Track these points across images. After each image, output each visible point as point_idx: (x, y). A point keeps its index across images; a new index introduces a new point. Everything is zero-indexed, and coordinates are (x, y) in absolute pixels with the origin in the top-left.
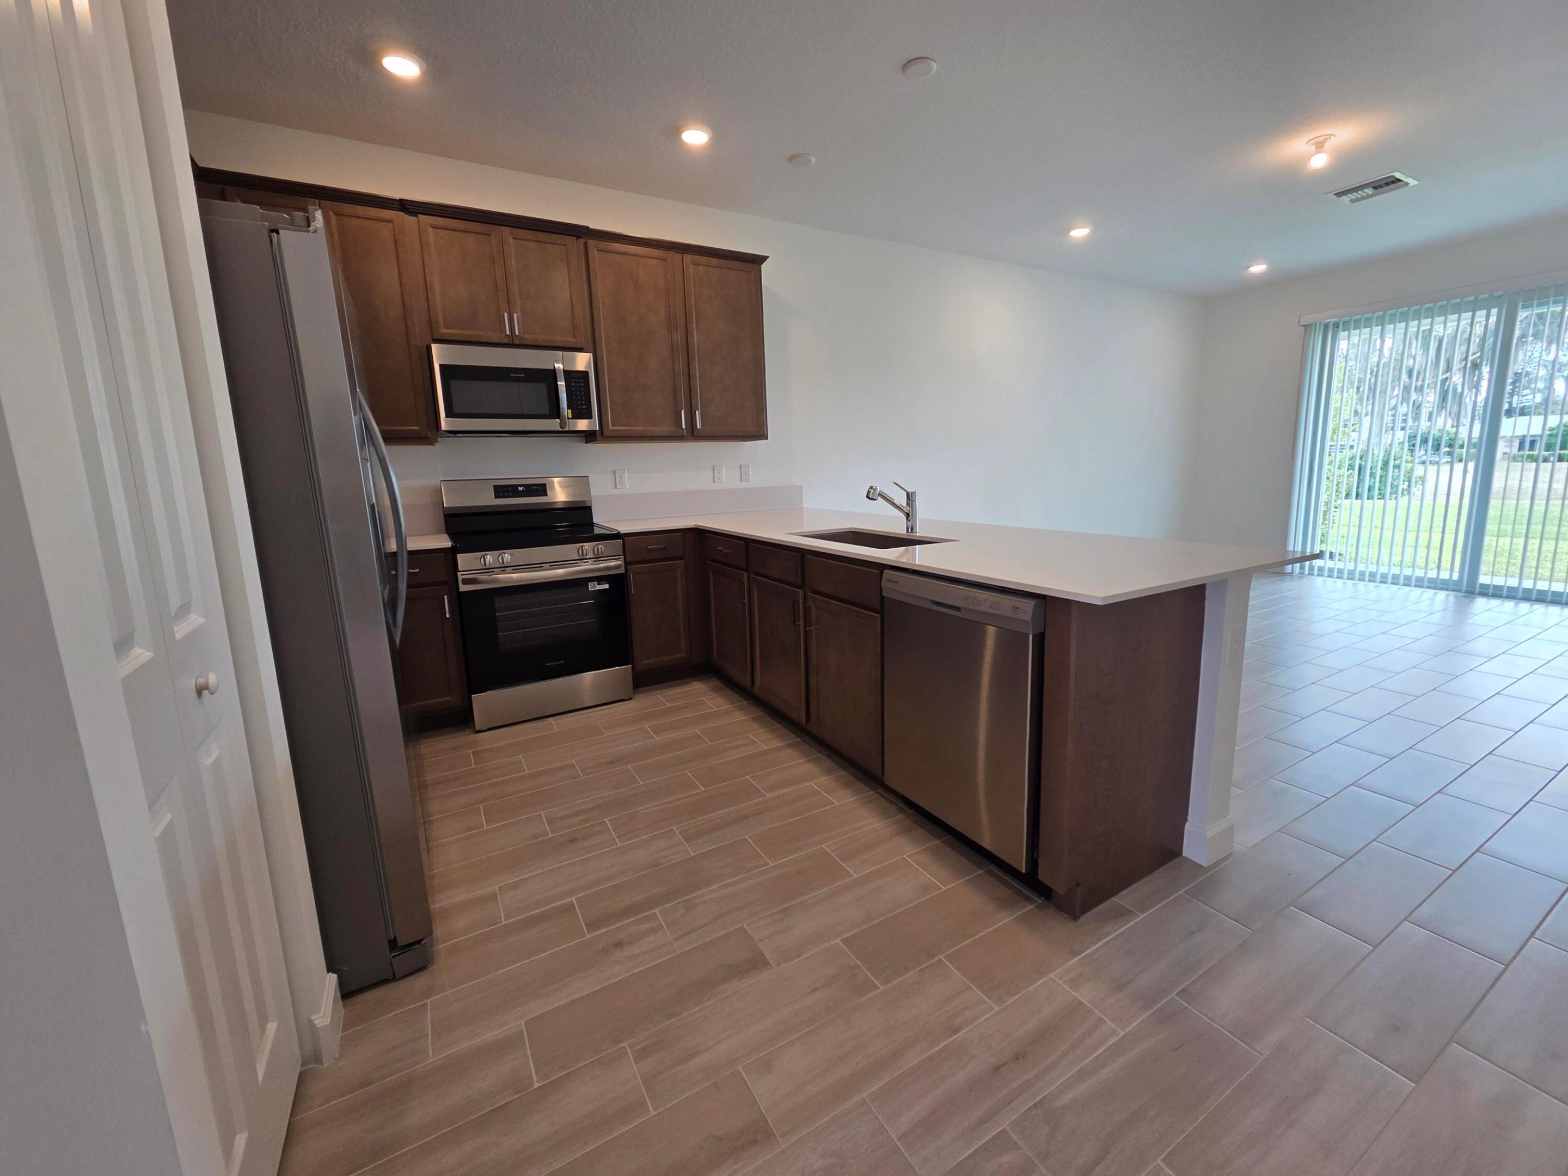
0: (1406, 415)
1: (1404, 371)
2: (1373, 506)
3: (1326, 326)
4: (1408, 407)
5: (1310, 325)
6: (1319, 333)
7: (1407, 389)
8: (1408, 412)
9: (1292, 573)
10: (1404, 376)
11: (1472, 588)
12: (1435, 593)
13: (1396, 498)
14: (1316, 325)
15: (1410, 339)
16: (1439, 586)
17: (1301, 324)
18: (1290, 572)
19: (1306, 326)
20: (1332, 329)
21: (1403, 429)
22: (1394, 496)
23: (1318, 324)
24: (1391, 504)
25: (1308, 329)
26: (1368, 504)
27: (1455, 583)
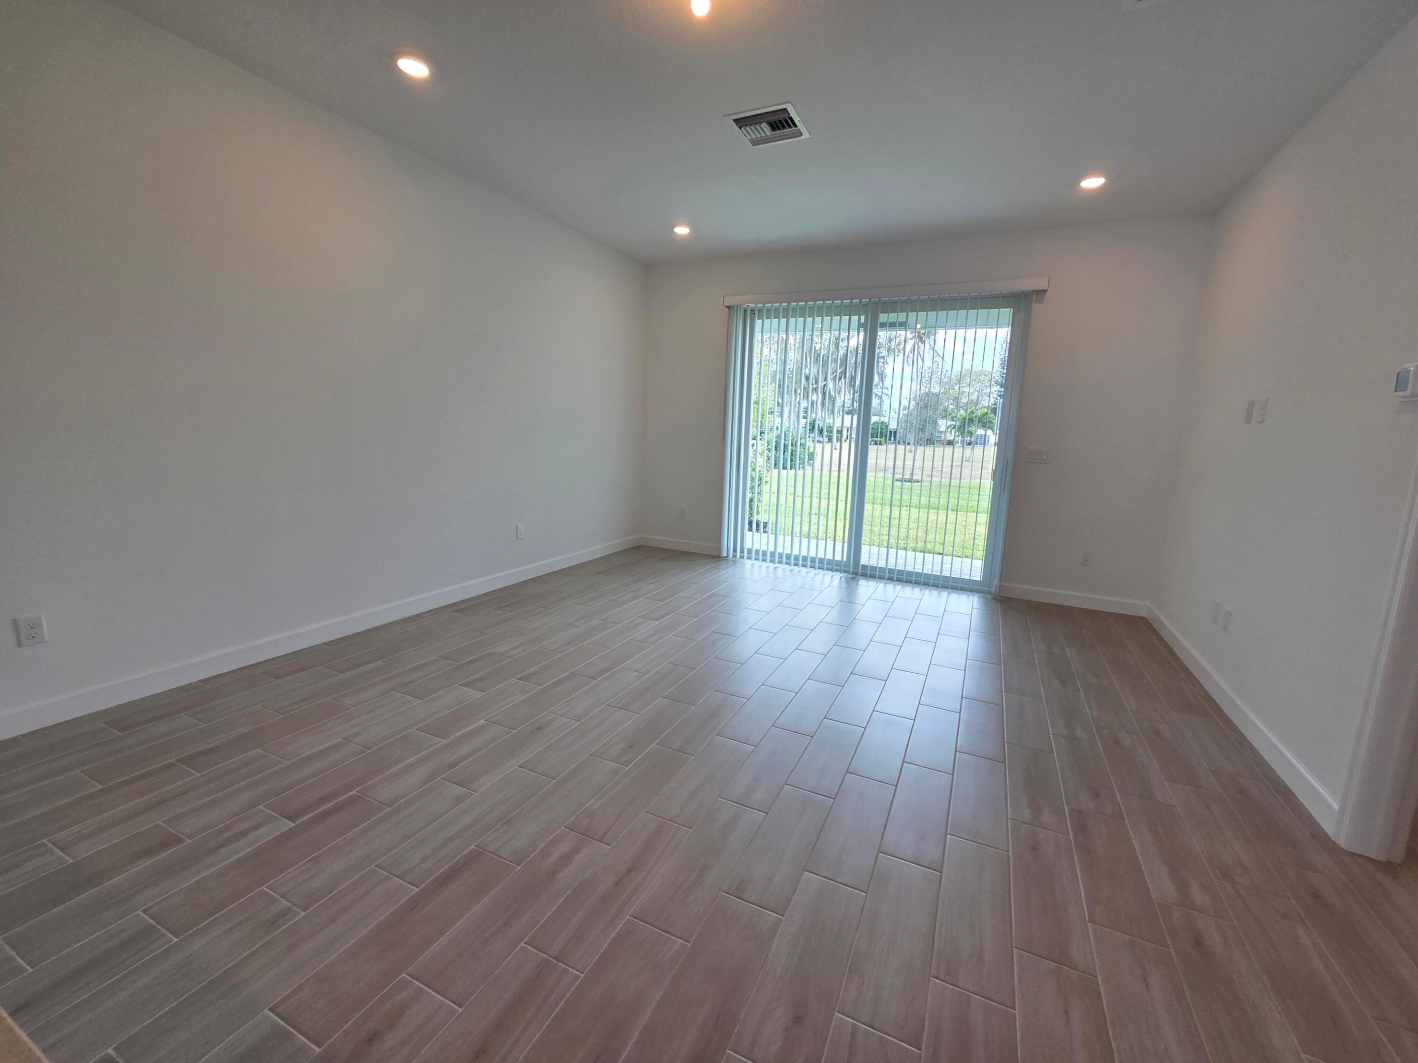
0: (807, 408)
1: (803, 376)
2: (787, 475)
3: (745, 311)
4: (808, 403)
5: (733, 306)
6: (740, 317)
7: (806, 389)
8: (808, 406)
9: (727, 556)
10: (803, 380)
11: (856, 569)
12: (832, 576)
13: (803, 467)
14: (737, 306)
15: (806, 354)
16: (835, 567)
17: (725, 305)
18: (726, 555)
19: (729, 307)
20: (752, 314)
21: (805, 417)
22: (801, 466)
23: (739, 306)
24: (800, 473)
25: (731, 309)
26: (784, 472)
27: (846, 565)
